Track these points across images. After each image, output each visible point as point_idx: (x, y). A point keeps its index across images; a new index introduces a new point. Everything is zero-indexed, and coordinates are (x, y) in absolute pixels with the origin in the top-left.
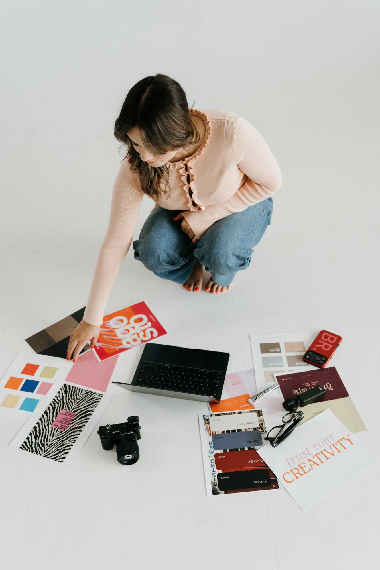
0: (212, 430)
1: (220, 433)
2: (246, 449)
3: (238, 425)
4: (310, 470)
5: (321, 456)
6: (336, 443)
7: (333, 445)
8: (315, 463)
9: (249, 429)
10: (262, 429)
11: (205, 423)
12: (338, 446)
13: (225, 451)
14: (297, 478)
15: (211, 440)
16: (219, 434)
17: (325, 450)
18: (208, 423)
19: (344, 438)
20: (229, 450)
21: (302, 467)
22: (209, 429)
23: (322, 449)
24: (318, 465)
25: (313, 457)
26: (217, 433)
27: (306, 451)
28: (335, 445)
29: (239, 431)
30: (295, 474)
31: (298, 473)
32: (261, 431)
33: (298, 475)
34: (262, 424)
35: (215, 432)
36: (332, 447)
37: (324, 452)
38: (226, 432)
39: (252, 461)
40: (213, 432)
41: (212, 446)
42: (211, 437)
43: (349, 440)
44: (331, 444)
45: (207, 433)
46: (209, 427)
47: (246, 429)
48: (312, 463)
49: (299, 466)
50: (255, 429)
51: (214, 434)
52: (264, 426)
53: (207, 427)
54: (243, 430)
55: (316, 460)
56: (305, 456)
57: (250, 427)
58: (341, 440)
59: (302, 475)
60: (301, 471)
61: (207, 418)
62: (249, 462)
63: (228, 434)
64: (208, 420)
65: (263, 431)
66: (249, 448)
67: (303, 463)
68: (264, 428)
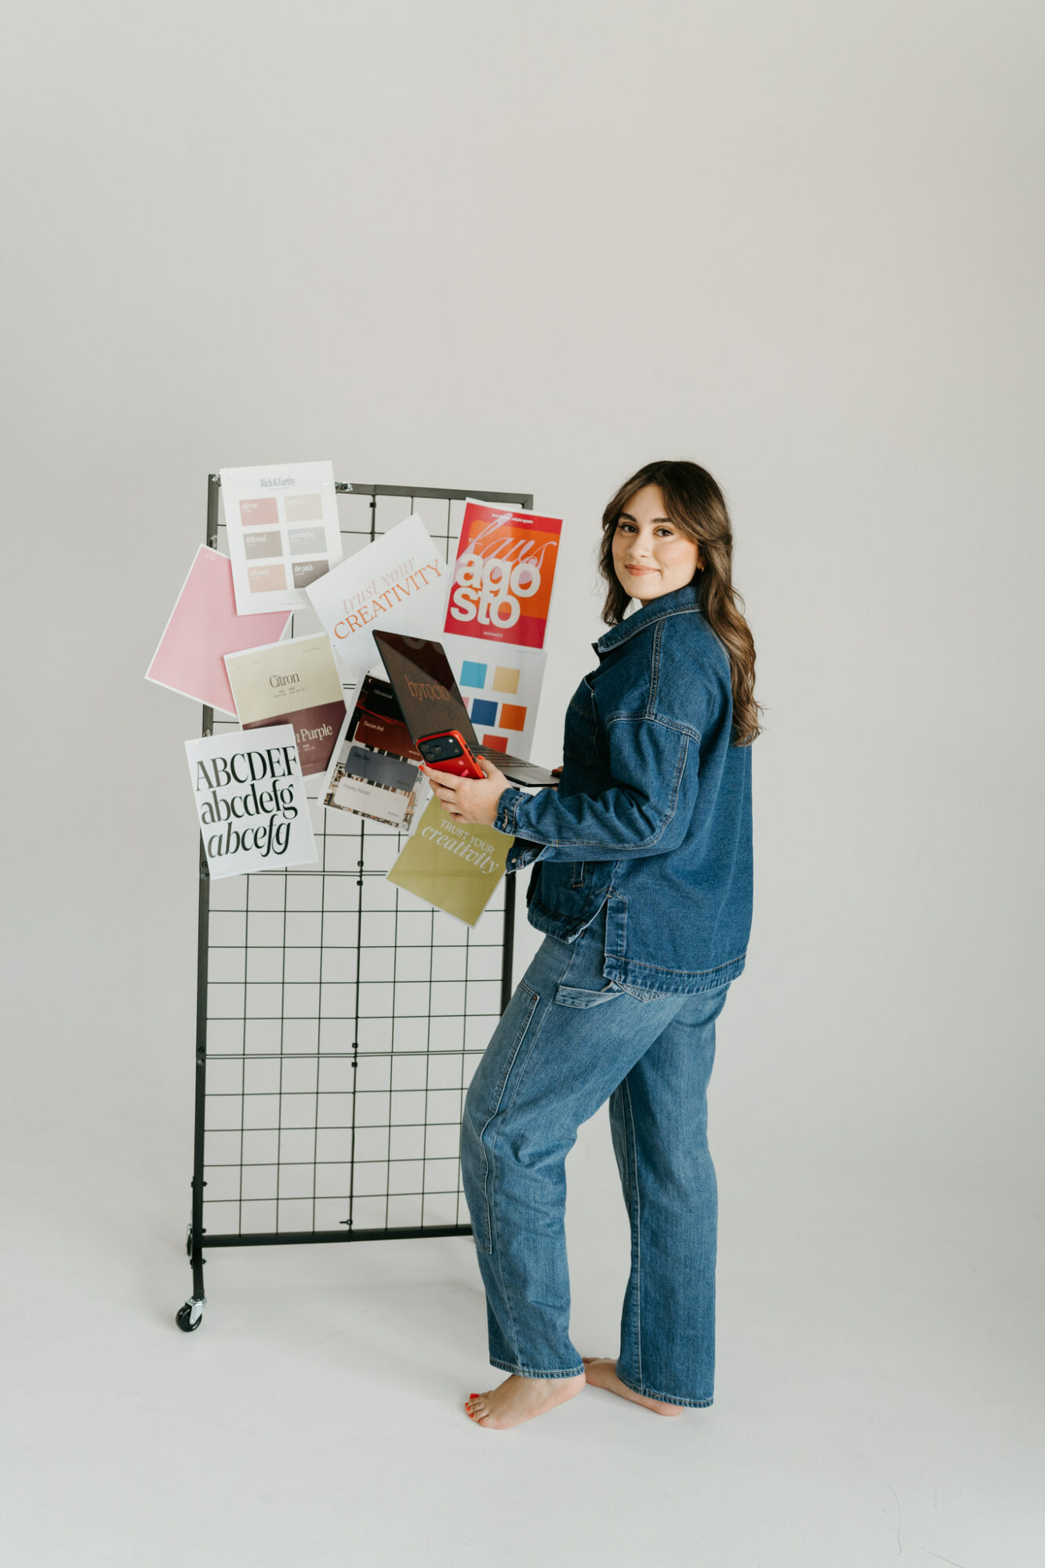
0: (406, 800)
1: (398, 791)
2: (376, 750)
3: (368, 793)
4: (372, 618)
5: (392, 596)
6: (416, 574)
7: (411, 577)
8: (381, 607)
9: (357, 779)
10: (340, 772)
11: (411, 817)
12: (419, 579)
13: (405, 760)
14: (353, 630)
15: (417, 785)
16: (402, 789)
17: (398, 586)
18: (408, 814)
19: (428, 566)
20: (399, 758)
21: (362, 613)
22: (412, 804)
23: (393, 585)
24: (385, 610)
25: (380, 597)
26: (404, 792)
27: (372, 587)
28: (414, 577)
29: (371, 783)
30: (351, 625)
31: (356, 623)
32: (343, 770)
33: (355, 627)
34: (336, 780)
35: (405, 795)
36: (410, 580)
37: (397, 589)
38: (391, 788)
39: (379, 728)
40: (408, 796)
41: (418, 776)
42: (414, 790)
43: (436, 570)
44: (408, 576)
45: (417, 798)
46: (410, 807)
47: (362, 781)
48: (377, 607)
49: (359, 611)
50: (350, 776)
51: (407, 793)
52: (335, 776)
53: (412, 809)
54: (366, 780)
55: (383, 603)
56: (369, 595)
57: (354, 781)
58: (424, 569)
59: (360, 626)
60: (361, 621)
61: (405, 823)
62: (382, 729)
63: (388, 784)
64: (405, 820)
65: (340, 767)
66: (372, 749)
67: (365, 607)
68: (337, 772)
